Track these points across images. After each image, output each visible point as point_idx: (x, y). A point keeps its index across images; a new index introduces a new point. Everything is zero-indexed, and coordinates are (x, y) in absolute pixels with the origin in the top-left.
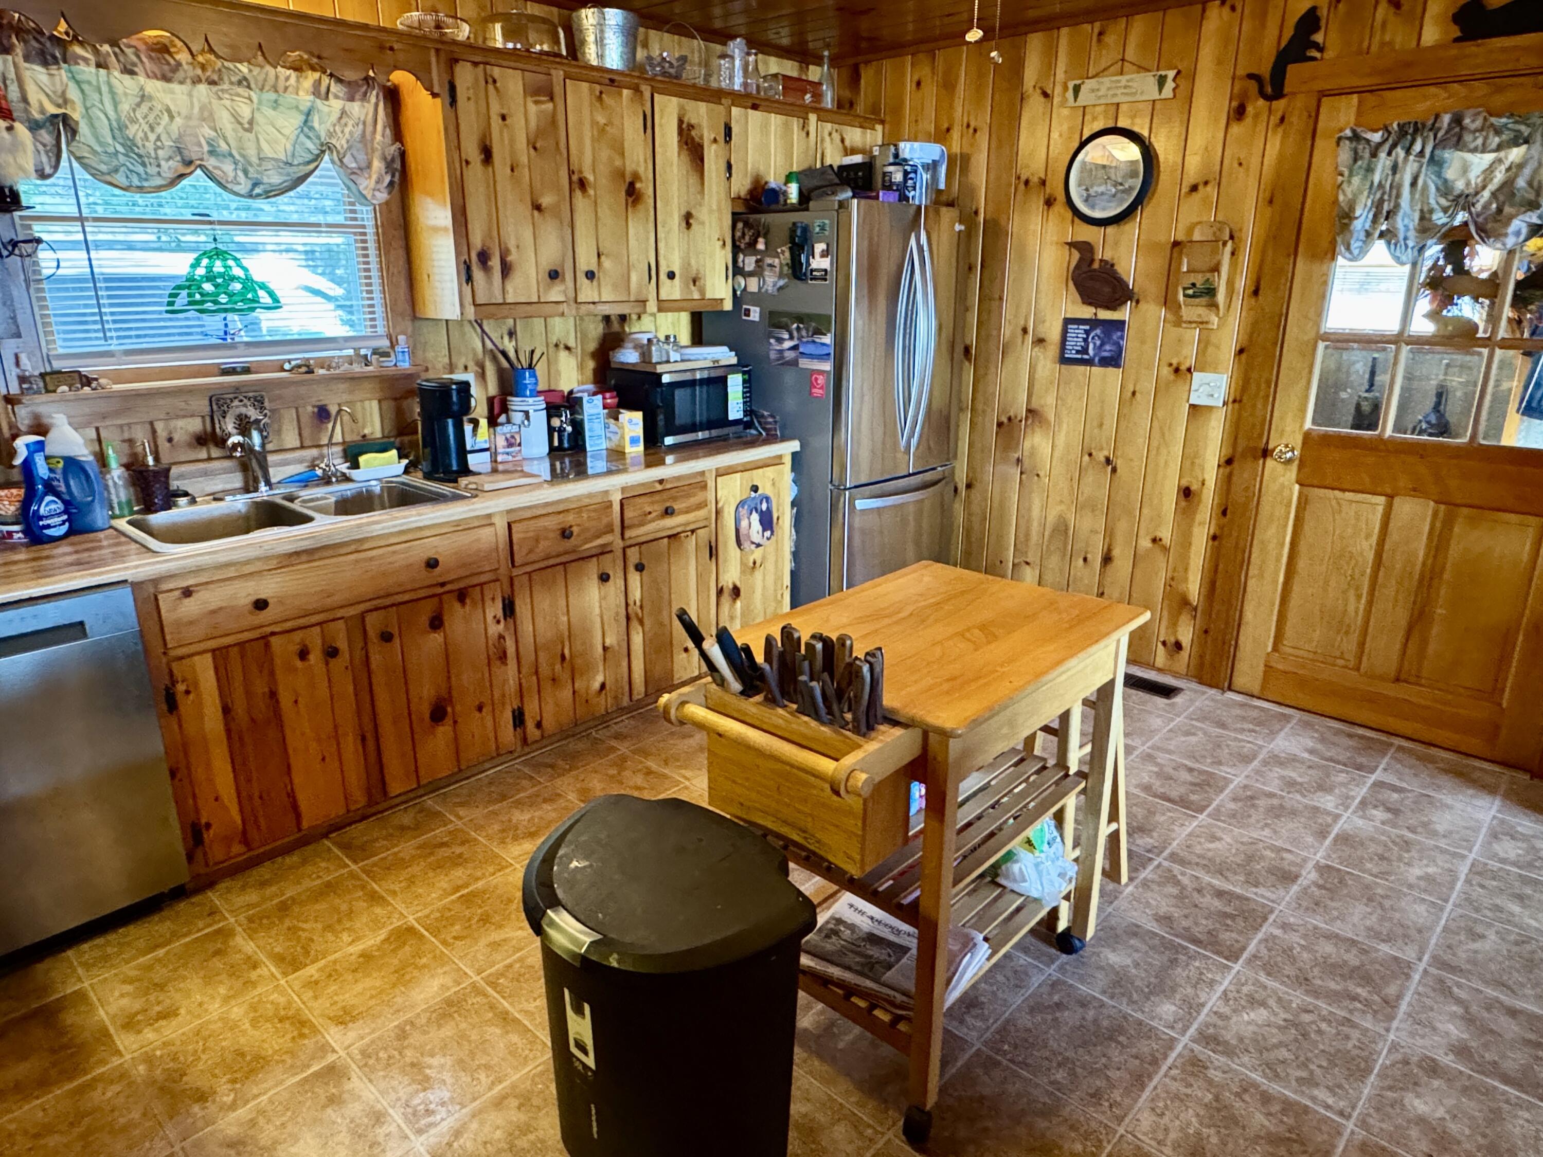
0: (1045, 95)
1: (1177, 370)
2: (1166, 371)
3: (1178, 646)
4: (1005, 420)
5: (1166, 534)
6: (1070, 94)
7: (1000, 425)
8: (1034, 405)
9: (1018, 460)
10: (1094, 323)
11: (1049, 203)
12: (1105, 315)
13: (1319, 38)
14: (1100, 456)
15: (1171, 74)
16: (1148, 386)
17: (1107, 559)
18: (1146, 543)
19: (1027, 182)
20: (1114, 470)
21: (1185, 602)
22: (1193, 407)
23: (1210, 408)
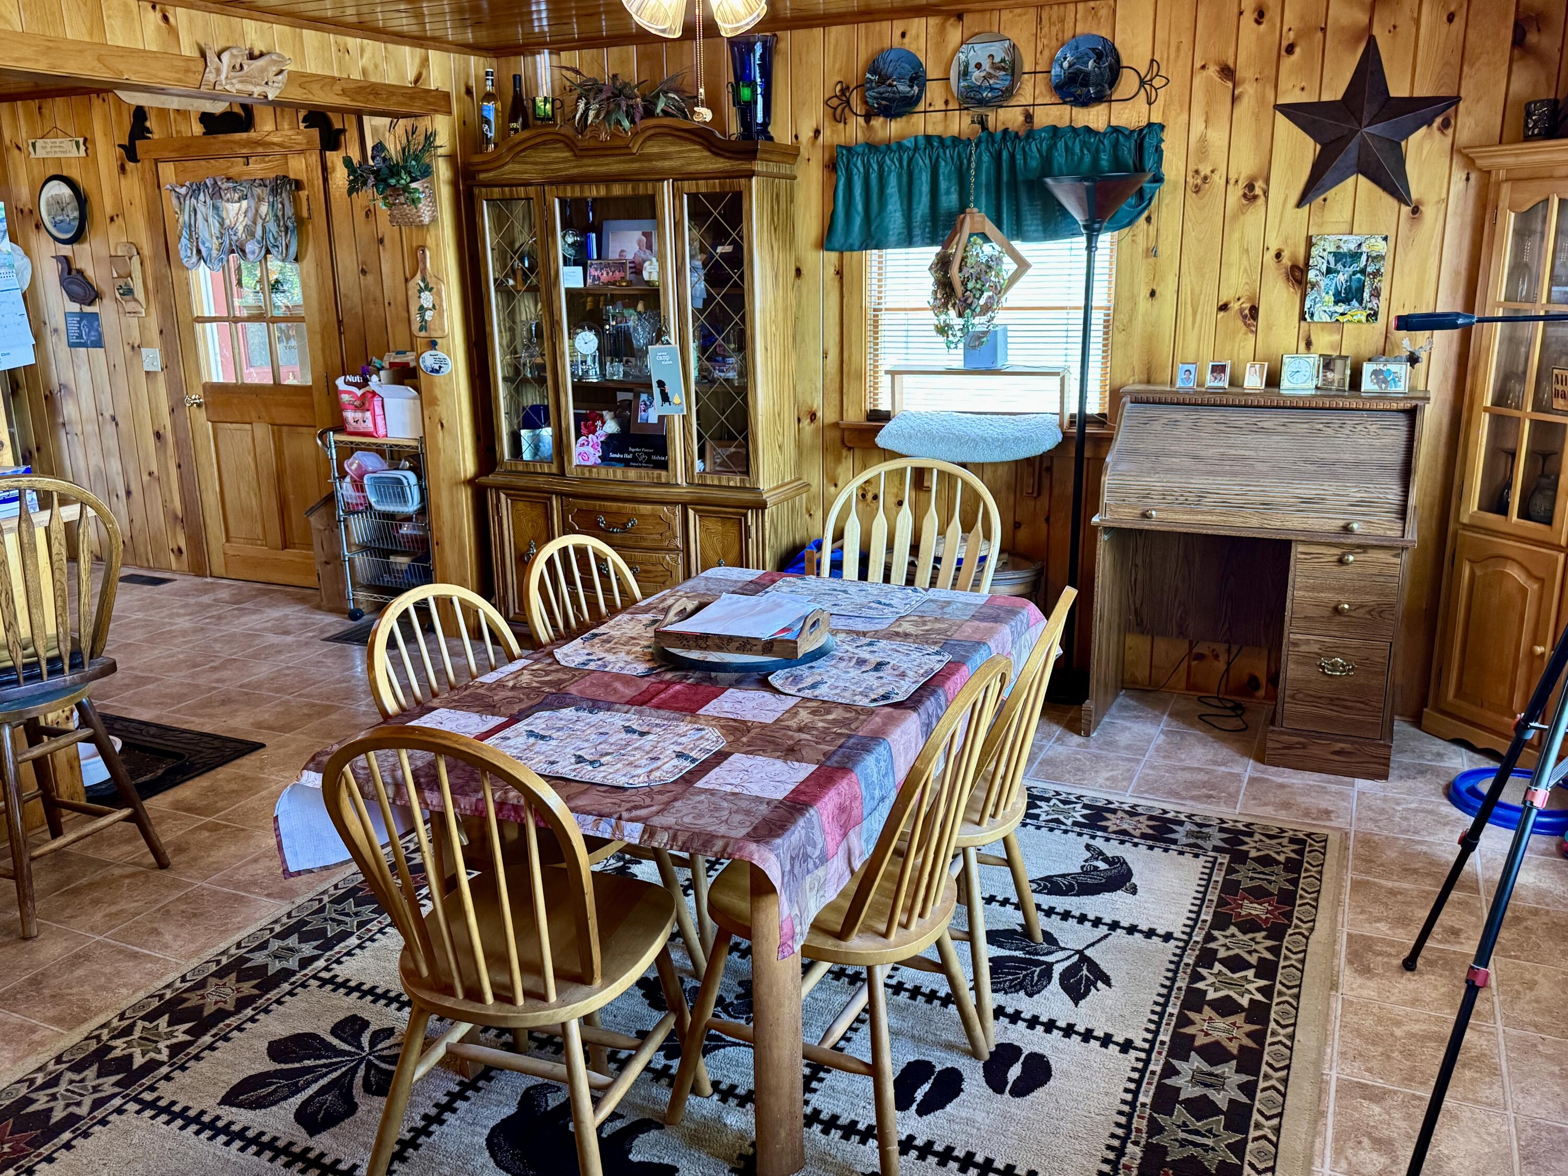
0: (19, 148)
1: (133, 347)
2: (128, 349)
3: (180, 551)
4: (48, 393)
5: (154, 468)
6: (31, 149)
7: (46, 397)
8: (62, 381)
9: (64, 424)
10: (82, 315)
11: (37, 227)
12: (88, 309)
13: (148, 124)
14: (107, 415)
15: (81, 140)
16: (120, 362)
17: (128, 493)
18: (146, 478)
19: (22, 211)
20: (117, 424)
21: (176, 517)
22: (147, 373)
23: (156, 372)
